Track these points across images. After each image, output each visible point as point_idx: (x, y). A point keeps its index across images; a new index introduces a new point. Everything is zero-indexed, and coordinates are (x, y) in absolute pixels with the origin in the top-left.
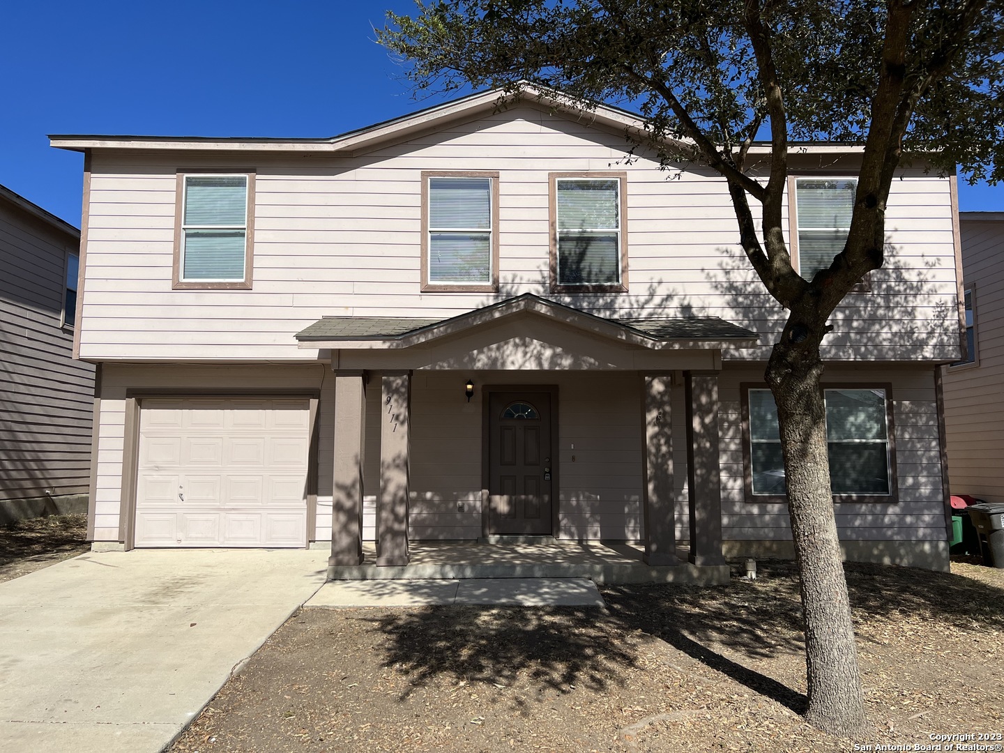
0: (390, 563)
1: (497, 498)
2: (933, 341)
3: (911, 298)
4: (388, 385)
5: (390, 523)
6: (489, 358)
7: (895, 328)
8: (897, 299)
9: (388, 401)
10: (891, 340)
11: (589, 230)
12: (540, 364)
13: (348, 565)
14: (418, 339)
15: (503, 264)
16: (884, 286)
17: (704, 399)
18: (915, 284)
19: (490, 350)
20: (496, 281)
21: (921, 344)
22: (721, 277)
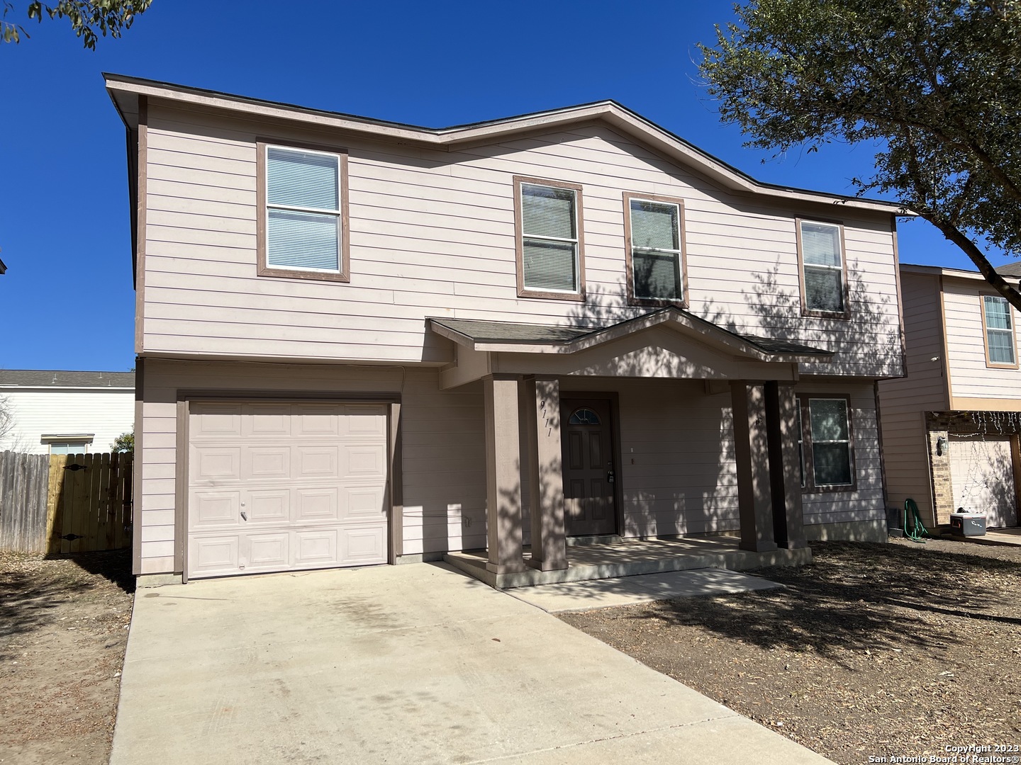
0: (555, 567)
1: (569, 501)
2: (888, 361)
3: (874, 327)
4: (542, 389)
5: (551, 527)
6: (628, 365)
7: (866, 350)
8: (866, 326)
9: (543, 406)
10: (864, 359)
11: (657, 249)
12: (670, 372)
13: (516, 572)
14: (584, 345)
15: (589, 275)
16: (858, 315)
17: (787, 406)
18: (876, 315)
19: (629, 357)
20: (583, 291)
21: (880, 364)
22: (755, 300)
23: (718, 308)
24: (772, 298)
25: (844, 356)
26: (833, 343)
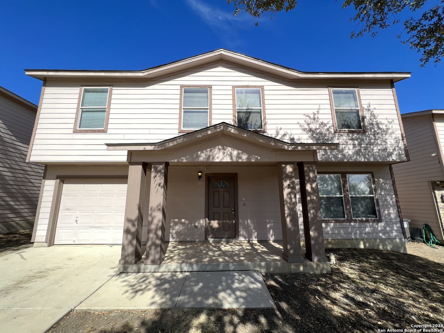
1: (212, 222)
2: (395, 153)
3: (384, 135)
4: (155, 169)
5: (154, 240)
6: (206, 155)
7: (379, 148)
9: (155, 177)
10: (378, 152)
11: (250, 108)
16: (373, 130)
17: (311, 175)
18: (385, 130)
19: (206, 151)
21: (390, 154)
22: (306, 126)
23: (284, 132)
24: (316, 125)
25: (365, 151)
26: (357, 145)
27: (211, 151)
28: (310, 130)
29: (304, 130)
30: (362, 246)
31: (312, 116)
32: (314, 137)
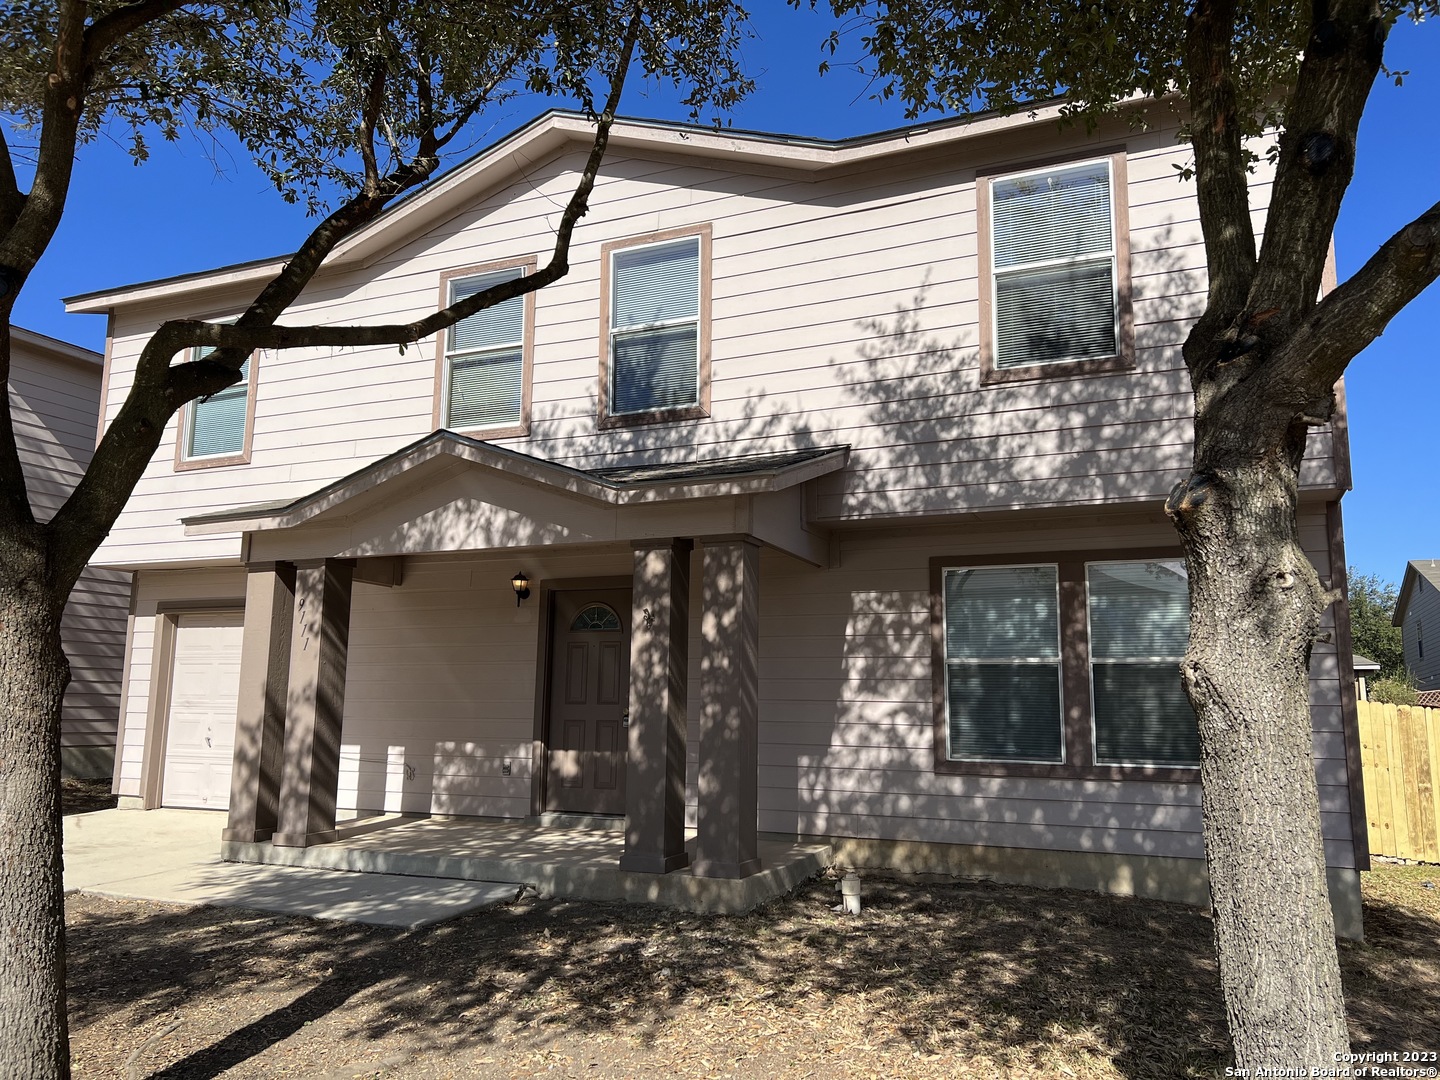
1: (560, 754)
6: (422, 533)
9: (302, 604)
11: (658, 324)
12: (488, 539)
13: (244, 840)
14: (312, 509)
15: (538, 393)
17: (723, 583)
19: (424, 521)
20: (528, 418)
22: (862, 373)
23: (775, 404)
24: (906, 362)
25: (1114, 456)
26: (1078, 433)
27: (435, 518)
28: (879, 386)
29: (853, 390)
30: (1124, 888)
31: (890, 322)
32: (890, 416)
